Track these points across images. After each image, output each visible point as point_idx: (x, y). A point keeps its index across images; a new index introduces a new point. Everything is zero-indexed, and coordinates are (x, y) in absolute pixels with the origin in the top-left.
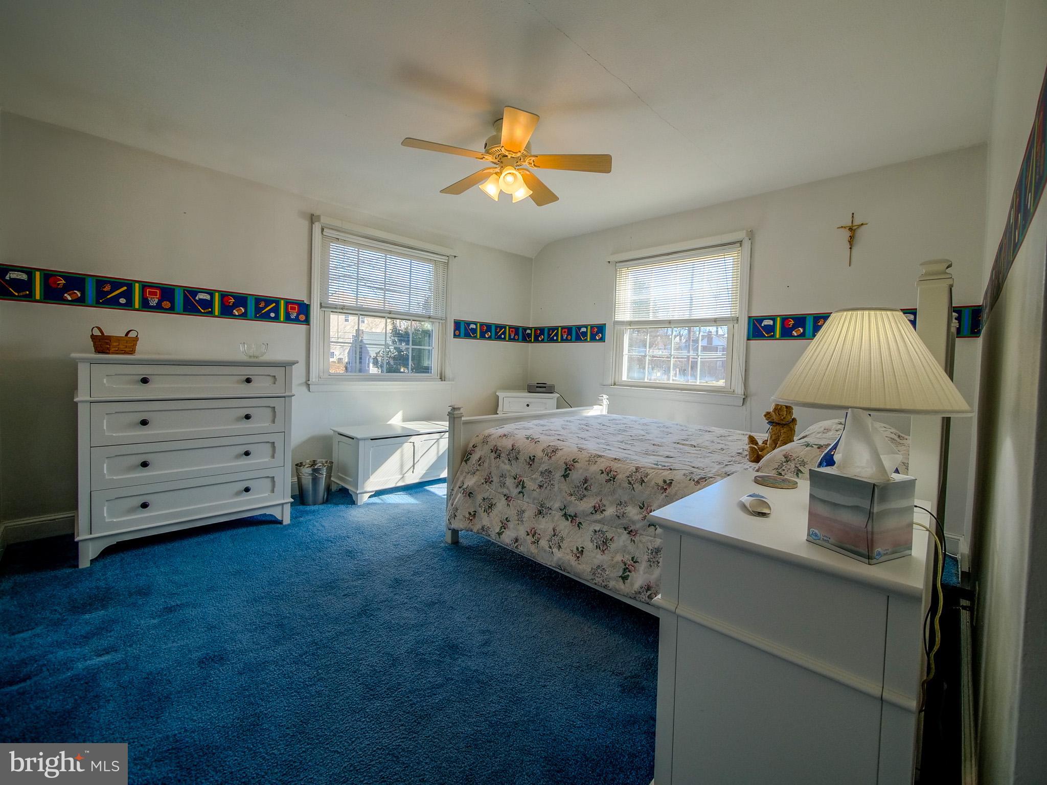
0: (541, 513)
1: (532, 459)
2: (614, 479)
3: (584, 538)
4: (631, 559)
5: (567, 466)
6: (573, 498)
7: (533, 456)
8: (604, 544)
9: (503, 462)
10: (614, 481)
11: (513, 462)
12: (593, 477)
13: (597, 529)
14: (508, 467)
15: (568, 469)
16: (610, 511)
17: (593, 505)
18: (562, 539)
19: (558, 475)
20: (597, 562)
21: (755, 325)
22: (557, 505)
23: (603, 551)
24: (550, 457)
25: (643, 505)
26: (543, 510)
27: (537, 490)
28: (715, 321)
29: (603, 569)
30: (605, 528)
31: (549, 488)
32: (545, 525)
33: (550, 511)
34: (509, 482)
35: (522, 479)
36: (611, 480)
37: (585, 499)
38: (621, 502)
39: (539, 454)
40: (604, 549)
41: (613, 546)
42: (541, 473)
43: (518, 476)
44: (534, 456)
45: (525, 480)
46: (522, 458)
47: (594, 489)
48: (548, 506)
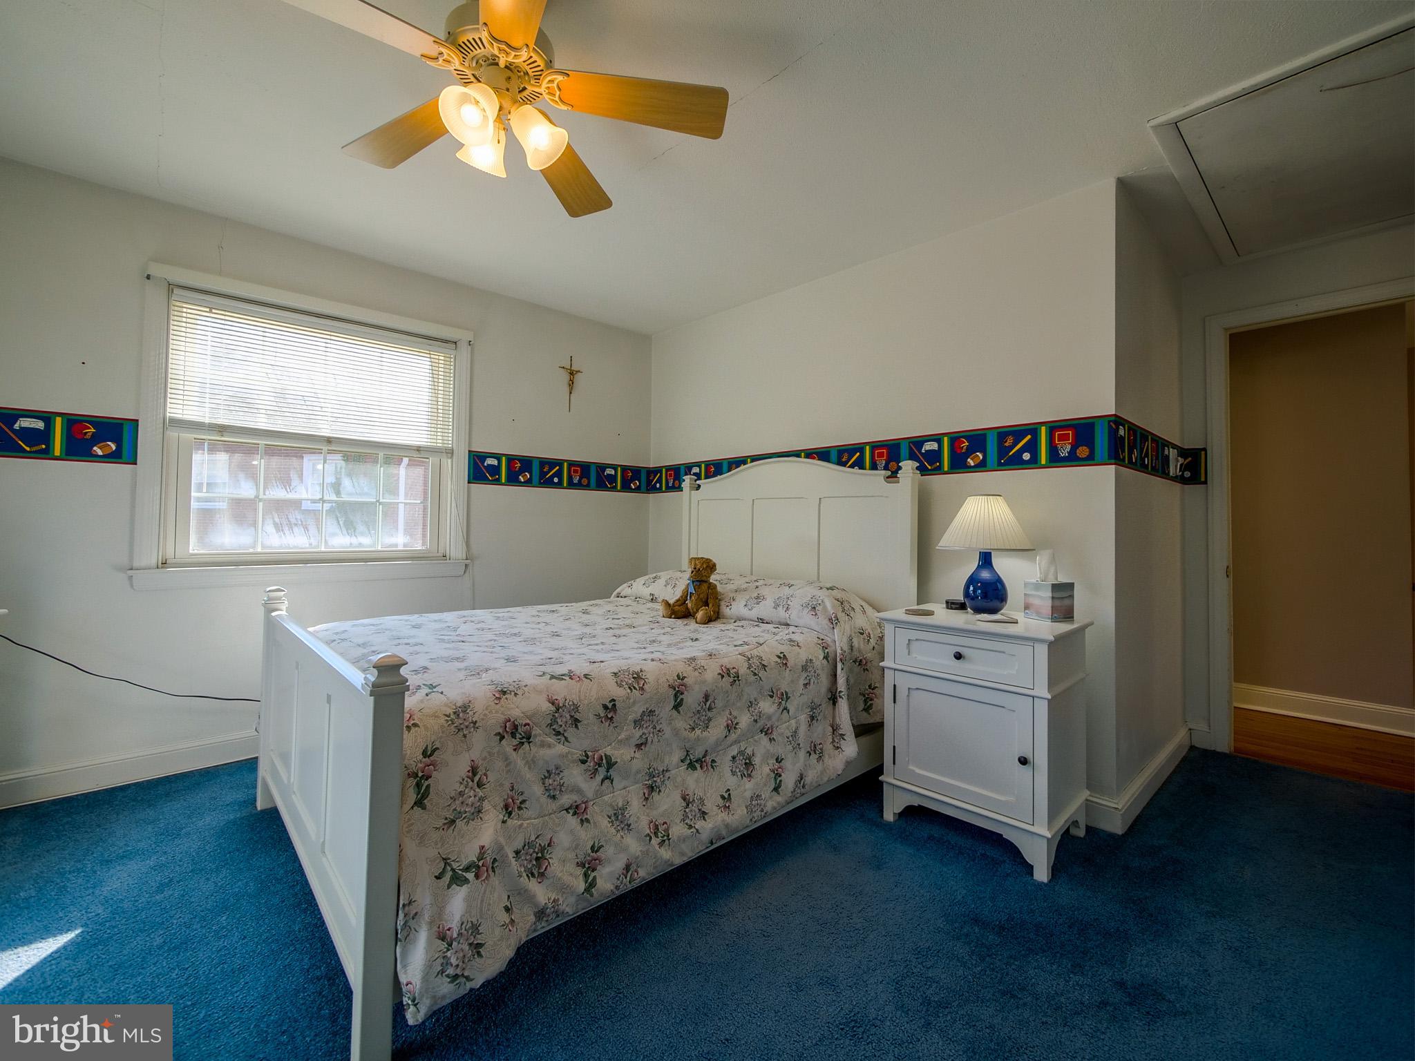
0: (653, 787)
1: (610, 708)
2: (738, 677)
3: (725, 778)
4: (775, 761)
5: (675, 689)
6: (698, 732)
7: (610, 702)
8: (747, 766)
9: (543, 745)
10: (739, 680)
11: (571, 732)
12: (714, 688)
13: (735, 753)
14: (561, 748)
15: (678, 691)
16: (744, 720)
17: (725, 724)
18: (702, 800)
19: (666, 710)
20: (748, 794)
21: (475, 464)
22: (677, 756)
23: (750, 776)
24: (642, 689)
25: (773, 692)
26: (655, 781)
27: (637, 755)
28: (418, 450)
29: (757, 796)
30: (743, 745)
31: (656, 740)
32: (668, 802)
33: (667, 775)
34: (576, 776)
35: (601, 752)
36: (735, 681)
37: (711, 724)
38: (750, 702)
39: (620, 693)
40: (749, 772)
41: (757, 760)
42: (635, 722)
43: (590, 754)
44: (613, 700)
45: (608, 751)
46: (587, 717)
47: (719, 704)
48: (661, 770)
